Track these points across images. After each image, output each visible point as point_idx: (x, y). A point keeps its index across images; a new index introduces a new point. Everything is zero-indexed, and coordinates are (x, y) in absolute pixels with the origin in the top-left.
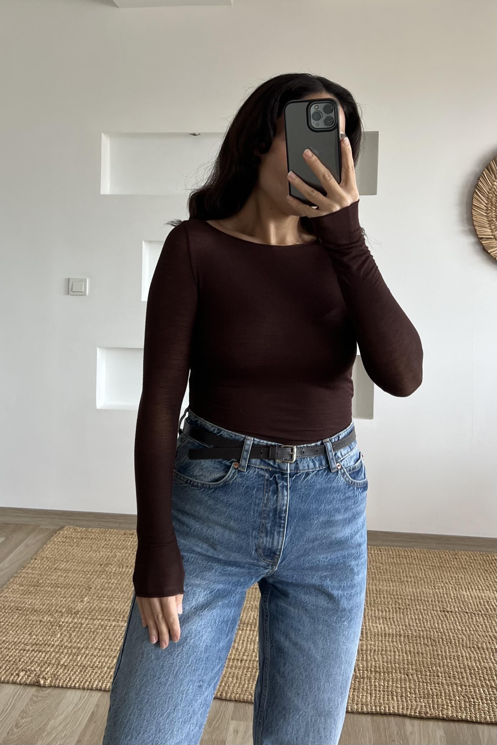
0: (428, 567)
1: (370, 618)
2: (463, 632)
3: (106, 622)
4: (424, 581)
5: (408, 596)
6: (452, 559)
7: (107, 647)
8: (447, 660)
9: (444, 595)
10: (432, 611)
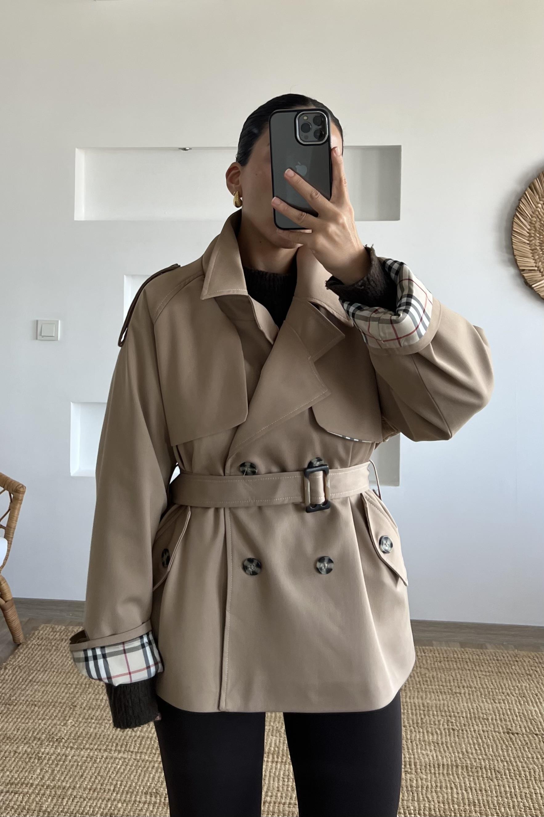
0: (484, 673)
1: (418, 743)
2: (534, 761)
3: (96, 753)
4: (480, 692)
6: (512, 662)
7: (99, 787)
8: (517, 798)
9: (506, 711)
10: (494, 733)
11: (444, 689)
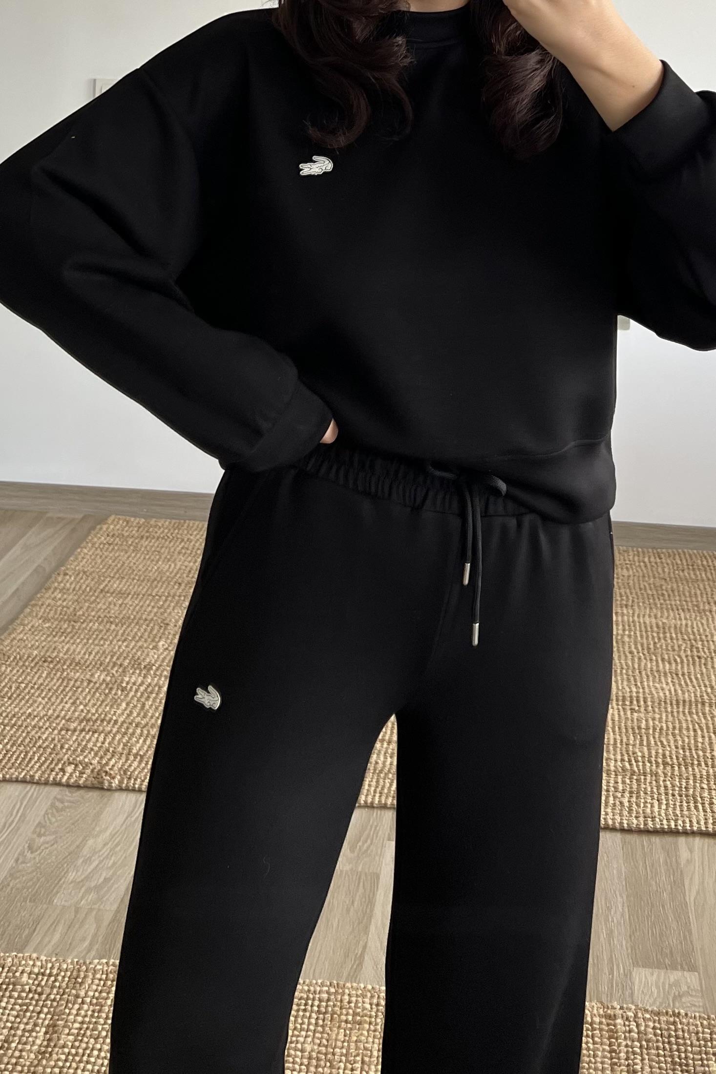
11: (688, 606)
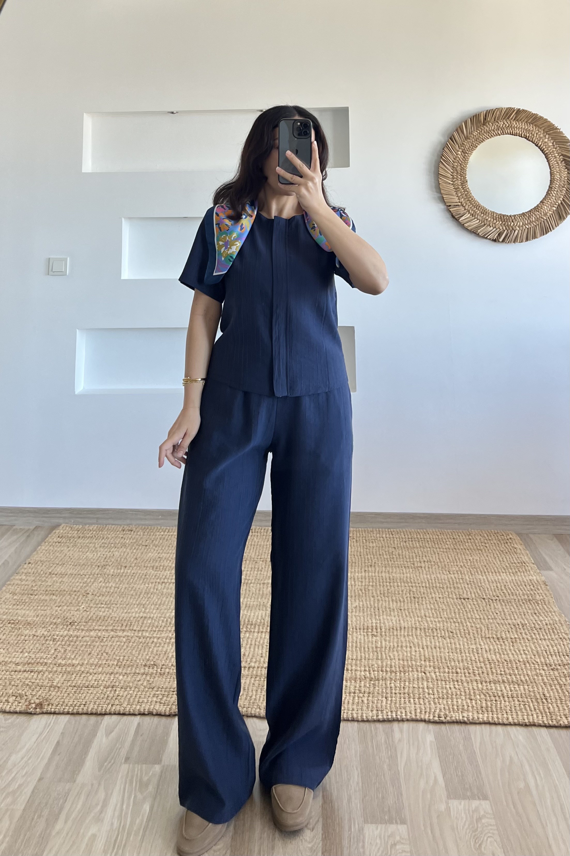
0: (441, 550)
1: (384, 610)
2: (481, 621)
4: (438, 565)
5: (422, 582)
8: (465, 653)
9: (459, 580)
10: (448, 599)
11: (408, 564)
